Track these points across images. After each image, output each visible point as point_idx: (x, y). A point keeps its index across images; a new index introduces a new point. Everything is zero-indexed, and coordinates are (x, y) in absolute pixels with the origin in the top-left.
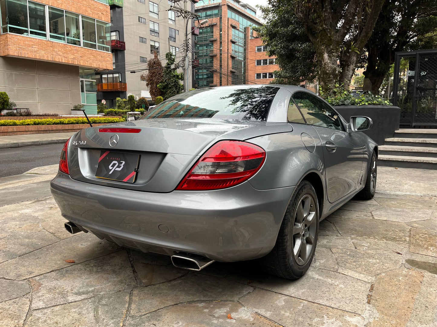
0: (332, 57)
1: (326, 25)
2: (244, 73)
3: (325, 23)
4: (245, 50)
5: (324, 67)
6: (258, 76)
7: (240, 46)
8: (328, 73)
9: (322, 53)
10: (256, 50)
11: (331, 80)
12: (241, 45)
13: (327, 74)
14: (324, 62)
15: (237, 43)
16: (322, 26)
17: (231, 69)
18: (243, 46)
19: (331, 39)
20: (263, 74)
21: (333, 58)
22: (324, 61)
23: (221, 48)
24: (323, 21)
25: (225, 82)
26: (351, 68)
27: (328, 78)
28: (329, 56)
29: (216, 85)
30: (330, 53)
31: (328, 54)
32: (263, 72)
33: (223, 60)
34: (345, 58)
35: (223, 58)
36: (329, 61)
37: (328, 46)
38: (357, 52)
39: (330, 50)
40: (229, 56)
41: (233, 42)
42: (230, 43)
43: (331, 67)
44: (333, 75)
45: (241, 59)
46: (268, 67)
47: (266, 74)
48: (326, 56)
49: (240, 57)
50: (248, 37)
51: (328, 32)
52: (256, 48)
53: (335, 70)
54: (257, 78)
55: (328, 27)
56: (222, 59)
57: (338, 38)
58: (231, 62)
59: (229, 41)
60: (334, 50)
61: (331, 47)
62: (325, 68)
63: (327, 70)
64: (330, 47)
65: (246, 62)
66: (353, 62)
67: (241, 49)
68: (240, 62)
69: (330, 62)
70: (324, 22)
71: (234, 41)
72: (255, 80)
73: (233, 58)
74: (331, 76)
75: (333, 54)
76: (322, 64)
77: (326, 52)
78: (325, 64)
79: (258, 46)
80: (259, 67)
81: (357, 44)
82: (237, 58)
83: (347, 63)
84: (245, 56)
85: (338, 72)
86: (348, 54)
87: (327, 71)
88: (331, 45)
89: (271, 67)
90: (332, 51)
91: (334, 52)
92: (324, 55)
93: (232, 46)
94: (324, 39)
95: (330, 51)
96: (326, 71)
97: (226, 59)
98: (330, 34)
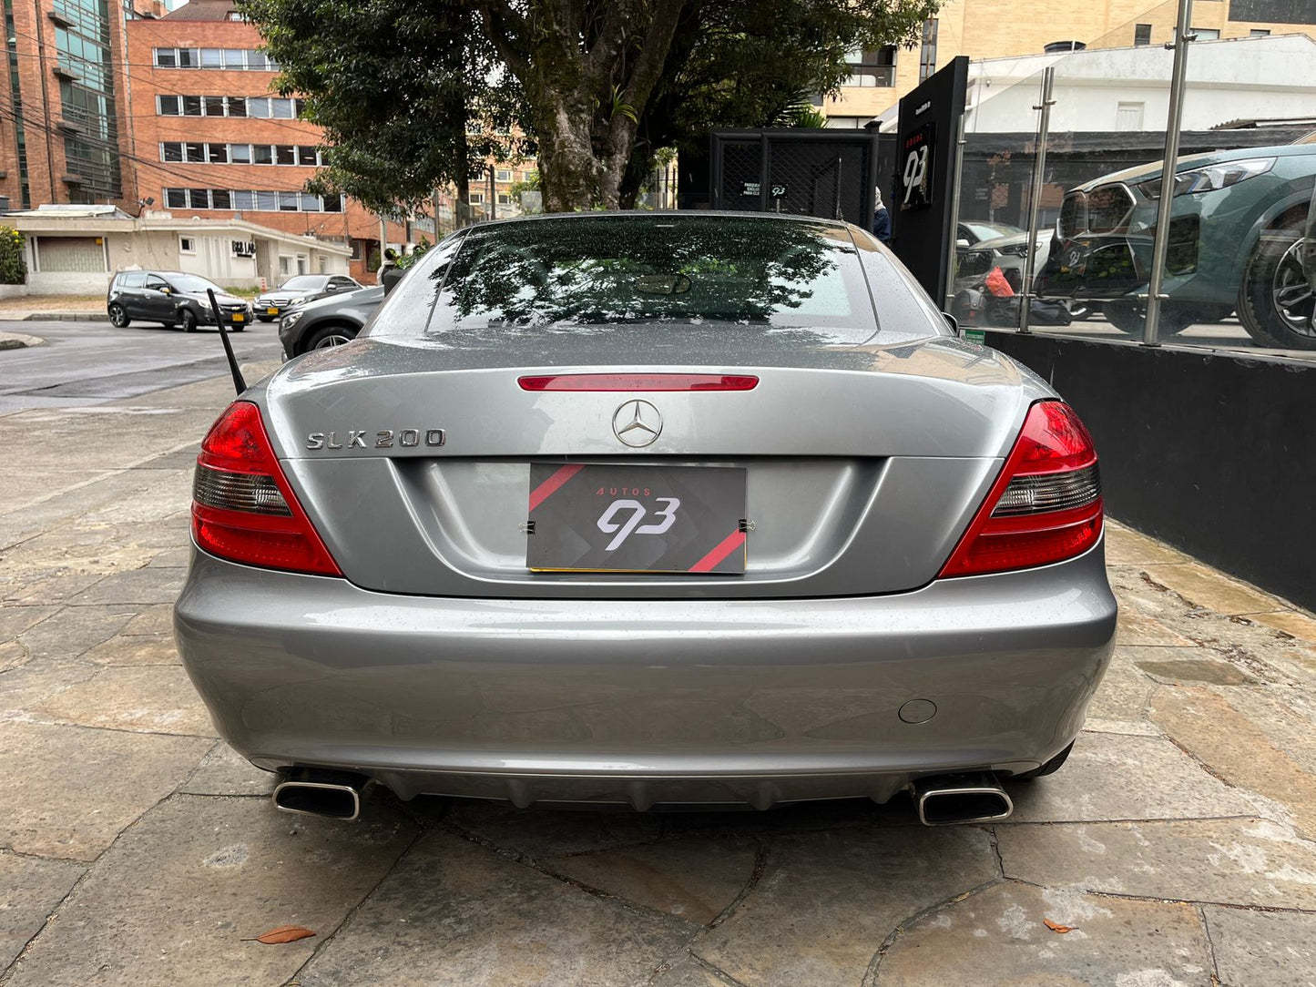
0: (580, 124)
1: (560, 23)
2: (113, 136)
3: (559, 18)
4: (107, 55)
5: (560, 153)
6: (173, 150)
7: (88, 39)
8: (574, 172)
9: (552, 110)
10: (156, 62)
11: (583, 194)
12: (92, 35)
13: (569, 174)
14: (558, 137)
15: (77, 29)
16: (547, 25)
17: (61, 120)
18: (99, 39)
19: (575, 71)
20: (188, 145)
21: (582, 127)
22: (557, 134)
23: (13, 40)
24: (550, 11)
25: (42, 163)
26: (618, 161)
27: (574, 187)
28: (570, 119)
29: (6, 173)
30: (573, 111)
31: (568, 113)
32: (188, 141)
33: (25, 84)
34: (599, 131)
35: (25, 76)
36: (572, 137)
37: (566, 89)
38: (631, 116)
39: (572, 103)
40: (49, 73)
41: (61, 24)
42: (46, 24)
43: (579, 154)
44: (585, 179)
45: (95, 86)
46: (206, 122)
47: (200, 147)
48: (562, 118)
49: (92, 79)
50: (117, 12)
51: (568, 47)
52: (155, 55)
53: (589, 164)
54: (167, 158)
55: (566, 31)
56: (21, 79)
57: (592, 69)
58: (59, 95)
59: (44, 15)
60: (583, 104)
61: (576, 94)
62: (562, 154)
63: (570, 162)
64: (572, 95)
65: (117, 98)
66: (622, 146)
67: (94, 53)
68: (91, 97)
69: (575, 141)
70: (556, 16)
71: (64, 19)
72: (160, 166)
73: (64, 79)
74: (581, 182)
75: (582, 115)
76: (554, 144)
77: (564, 108)
78: (562, 145)
79: (160, 45)
80: (170, 121)
81: (629, 94)
82: (81, 82)
83: (605, 147)
84: (111, 77)
85: (597, 171)
86: (603, 120)
87: (571, 167)
88: (576, 88)
89: (216, 125)
90: (580, 106)
91: (583, 111)
92: (558, 116)
93: (57, 37)
94: (554, 66)
95: (572, 106)
96: (567, 166)
97: (39, 83)
98: (572, 55)
